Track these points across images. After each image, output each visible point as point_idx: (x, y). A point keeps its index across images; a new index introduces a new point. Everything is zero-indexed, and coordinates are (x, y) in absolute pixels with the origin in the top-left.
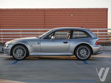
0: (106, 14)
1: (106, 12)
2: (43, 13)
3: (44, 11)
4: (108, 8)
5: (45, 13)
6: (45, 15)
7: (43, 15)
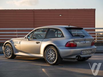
0: (94, 15)
1: (94, 13)
2: (33, 14)
3: (33, 12)
4: (95, 9)
5: (35, 14)
6: (35, 15)
7: (33, 15)
